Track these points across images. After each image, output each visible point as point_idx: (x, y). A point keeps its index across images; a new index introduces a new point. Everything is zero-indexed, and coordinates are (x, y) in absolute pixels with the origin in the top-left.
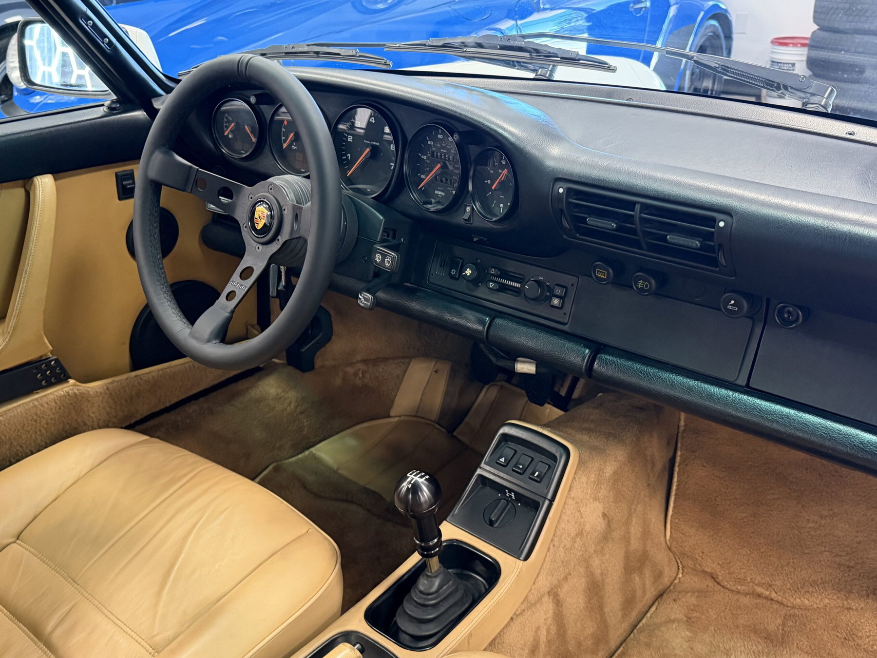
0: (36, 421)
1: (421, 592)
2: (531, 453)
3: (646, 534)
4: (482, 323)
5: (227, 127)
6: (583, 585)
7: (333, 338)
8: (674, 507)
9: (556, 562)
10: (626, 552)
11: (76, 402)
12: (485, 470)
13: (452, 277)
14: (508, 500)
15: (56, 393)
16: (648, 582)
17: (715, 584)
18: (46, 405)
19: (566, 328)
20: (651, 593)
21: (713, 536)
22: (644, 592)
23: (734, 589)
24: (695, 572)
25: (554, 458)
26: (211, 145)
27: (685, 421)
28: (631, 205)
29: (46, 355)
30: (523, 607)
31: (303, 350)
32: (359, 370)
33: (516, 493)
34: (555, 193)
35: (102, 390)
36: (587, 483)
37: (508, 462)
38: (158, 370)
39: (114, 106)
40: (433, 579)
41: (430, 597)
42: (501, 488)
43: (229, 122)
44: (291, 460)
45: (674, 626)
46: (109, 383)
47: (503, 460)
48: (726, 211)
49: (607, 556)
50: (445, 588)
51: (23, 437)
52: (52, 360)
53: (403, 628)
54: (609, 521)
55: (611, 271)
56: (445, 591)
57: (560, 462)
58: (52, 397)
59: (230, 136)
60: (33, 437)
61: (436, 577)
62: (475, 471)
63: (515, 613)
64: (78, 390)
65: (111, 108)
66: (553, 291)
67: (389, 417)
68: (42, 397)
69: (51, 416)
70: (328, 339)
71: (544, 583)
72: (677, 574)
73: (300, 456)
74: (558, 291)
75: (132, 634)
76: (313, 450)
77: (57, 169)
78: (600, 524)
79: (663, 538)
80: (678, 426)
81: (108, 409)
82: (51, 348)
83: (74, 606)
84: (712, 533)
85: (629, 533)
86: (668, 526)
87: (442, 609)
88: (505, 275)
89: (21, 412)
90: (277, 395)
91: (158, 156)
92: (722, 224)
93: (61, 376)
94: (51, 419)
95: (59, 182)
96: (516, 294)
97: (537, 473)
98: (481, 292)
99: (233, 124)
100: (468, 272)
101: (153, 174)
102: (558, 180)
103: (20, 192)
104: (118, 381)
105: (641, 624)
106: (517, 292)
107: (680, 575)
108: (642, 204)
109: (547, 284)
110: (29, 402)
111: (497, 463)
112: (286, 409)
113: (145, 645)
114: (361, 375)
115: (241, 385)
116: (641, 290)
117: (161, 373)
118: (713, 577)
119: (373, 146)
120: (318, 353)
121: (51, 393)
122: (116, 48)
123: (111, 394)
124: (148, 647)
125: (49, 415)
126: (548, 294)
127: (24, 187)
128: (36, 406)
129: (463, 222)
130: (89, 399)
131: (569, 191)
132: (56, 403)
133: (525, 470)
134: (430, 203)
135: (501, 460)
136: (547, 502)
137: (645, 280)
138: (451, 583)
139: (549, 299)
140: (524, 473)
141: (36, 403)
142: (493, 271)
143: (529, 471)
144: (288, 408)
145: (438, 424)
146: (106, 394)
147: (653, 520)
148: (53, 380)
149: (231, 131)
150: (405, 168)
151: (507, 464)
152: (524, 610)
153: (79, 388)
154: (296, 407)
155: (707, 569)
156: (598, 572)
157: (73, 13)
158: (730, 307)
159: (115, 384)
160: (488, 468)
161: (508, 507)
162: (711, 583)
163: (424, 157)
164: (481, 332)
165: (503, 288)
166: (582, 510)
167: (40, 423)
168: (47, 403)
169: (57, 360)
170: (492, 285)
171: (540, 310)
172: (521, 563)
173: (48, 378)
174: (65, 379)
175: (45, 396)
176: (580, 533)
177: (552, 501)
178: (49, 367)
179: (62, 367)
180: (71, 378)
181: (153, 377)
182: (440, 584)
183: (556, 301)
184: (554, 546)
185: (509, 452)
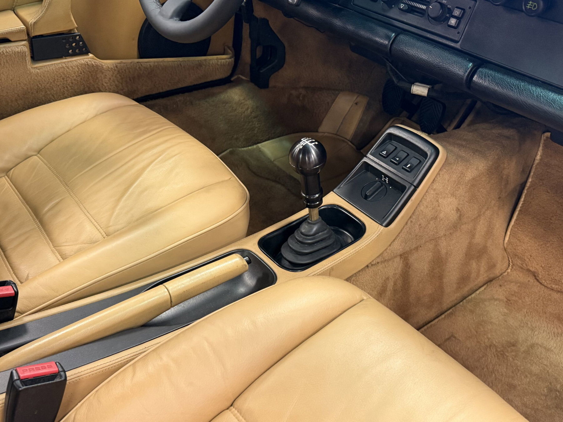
0: (63, 79)
1: (302, 233)
2: (408, 150)
3: (489, 233)
4: (388, 38)
6: (430, 258)
7: (285, 66)
8: (516, 220)
9: (411, 234)
10: (470, 243)
11: (93, 71)
12: (370, 159)
14: (382, 184)
15: (78, 61)
16: (482, 270)
17: (535, 280)
18: (71, 69)
19: (458, 46)
20: (483, 278)
21: (542, 245)
22: (478, 275)
23: (549, 286)
24: (521, 270)
25: (425, 155)
27: (541, 156)
29: (73, 30)
30: (379, 260)
31: (261, 71)
32: (300, 94)
33: (390, 178)
35: (112, 67)
36: (448, 181)
37: (388, 155)
38: (154, 62)
40: (312, 225)
41: (308, 237)
42: (379, 174)
44: (243, 149)
45: (496, 303)
46: (118, 63)
47: (385, 152)
49: (453, 242)
50: (320, 234)
51: (55, 89)
52: (77, 35)
53: (284, 256)
54: (460, 215)
56: (320, 236)
57: (430, 158)
58: (75, 63)
60: (62, 91)
61: (314, 224)
62: (362, 158)
63: (370, 263)
64: (95, 62)
66: (452, 12)
68: (68, 62)
69: (75, 78)
70: (280, 65)
71: (398, 247)
72: (507, 270)
73: (250, 148)
74: (457, 12)
75: (95, 223)
76: (259, 145)
78: (454, 216)
79: (501, 241)
80: (534, 160)
81: (117, 83)
82: (76, 26)
83: (62, 199)
84: (542, 243)
85: (475, 229)
86: (508, 233)
87: (316, 248)
89: (53, 69)
90: (239, 101)
93: (83, 50)
94: (75, 80)
96: (421, 15)
97: (409, 165)
98: (394, 14)
104: (124, 63)
105: (470, 297)
106: (422, 13)
107: (509, 271)
109: (449, 6)
110: (59, 63)
111: (380, 154)
112: (244, 112)
113: (102, 231)
114: (301, 99)
115: (215, 90)
117: (156, 64)
118: (535, 275)
120: (272, 76)
121: (75, 61)
123: (119, 71)
124: (103, 233)
125: (73, 77)
126: (448, 15)
128: (63, 67)
130: (103, 71)
132: (78, 68)
133: (400, 162)
135: (383, 152)
136: (413, 188)
137: (534, 1)
138: (326, 232)
139: (448, 19)
140: (399, 163)
141: (64, 65)
143: (403, 163)
144: (246, 112)
145: (351, 142)
146: (115, 70)
147: (498, 226)
148: (77, 51)
151: (387, 156)
152: (378, 263)
153: (95, 61)
154: (251, 113)
155: (531, 269)
156: (443, 251)
159: (122, 65)
160: (371, 157)
161: (382, 188)
162: (532, 280)
164: (385, 46)
165: (411, 10)
166: (440, 200)
167: (67, 81)
168: (72, 67)
169: (80, 35)
170: (402, 6)
171: (439, 29)
172: (382, 228)
173: (74, 49)
174: (86, 53)
175: (70, 61)
176: (435, 218)
177: (416, 187)
178: (75, 41)
179: (84, 43)
180: (90, 53)
181: (150, 66)
182: (316, 230)
183: (453, 22)
184: (412, 222)
185: (391, 148)
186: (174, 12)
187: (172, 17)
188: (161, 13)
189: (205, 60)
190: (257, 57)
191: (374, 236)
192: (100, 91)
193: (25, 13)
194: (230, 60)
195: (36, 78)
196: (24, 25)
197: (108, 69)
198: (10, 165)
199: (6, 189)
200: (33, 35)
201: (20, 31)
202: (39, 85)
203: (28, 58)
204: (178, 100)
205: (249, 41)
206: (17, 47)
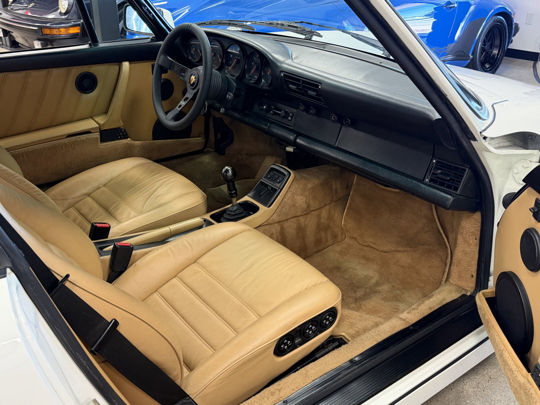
0: (115, 151)
2: (279, 174)
4: (266, 125)
5: (192, 50)
6: (295, 227)
7: (234, 142)
8: (347, 212)
9: (281, 212)
10: (318, 221)
11: (130, 147)
13: (261, 109)
14: (268, 190)
15: (123, 142)
16: (329, 238)
17: (357, 242)
18: (119, 146)
19: (292, 128)
20: (330, 242)
23: (362, 244)
24: (351, 238)
25: (285, 175)
26: (186, 56)
27: (357, 180)
28: (299, 80)
29: (121, 127)
30: (266, 223)
31: (221, 146)
32: (244, 157)
33: (271, 187)
34: (281, 76)
35: (140, 145)
36: (298, 187)
37: (270, 177)
38: (161, 142)
39: (153, 39)
40: (234, 207)
41: (232, 212)
42: (267, 186)
43: (193, 48)
46: (143, 143)
47: (269, 176)
48: (320, 82)
49: (308, 220)
51: (110, 156)
52: (123, 129)
54: (308, 206)
55: (304, 106)
56: (238, 212)
57: (287, 177)
58: (121, 143)
59: (193, 53)
60: (114, 157)
62: (260, 180)
63: (262, 224)
64: (131, 143)
65: (152, 39)
66: (289, 114)
67: (255, 178)
68: (118, 142)
69: (121, 150)
70: (232, 142)
73: (215, 188)
74: (291, 115)
76: (221, 187)
77: (131, 61)
78: (304, 206)
81: (142, 153)
82: (123, 124)
83: (119, 203)
84: (358, 223)
86: (343, 220)
88: (277, 109)
89: (110, 146)
90: (208, 162)
91: (162, 57)
92: (320, 87)
93: (126, 136)
94: (121, 151)
95: (131, 65)
97: (279, 181)
98: (269, 115)
99: (194, 49)
100: (265, 107)
101: (160, 63)
102: (282, 71)
103: (118, 67)
104: (145, 143)
105: (322, 251)
106: (279, 115)
107: (346, 239)
108: (302, 80)
109: (288, 112)
110: (114, 143)
111: (267, 177)
112: (211, 168)
114: (244, 160)
115: (195, 156)
116: (311, 113)
117: (162, 143)
118: (356, 240)
119: (238, 59)
120: (227, 148)
121: (121, 142)
122: (155, 17)
123: (143, 147)
126: (288, 116)
127: (119, 65)
128: (115, 145)
129: (260, 87)
130: (135, 146)
131: (284, 75)
132: (123, 145)
134: (252, 80)
136: (279, 190)
137: (312, 110)
138: (241, 210)
139: (288, 117)
140: (275, 180)
141: (116, 144)
142: (272, 107)
143: (276, 180)
144: (212, 168)
146: (141, 146)
148: (123, 137)
149: (194, 51)
150: (246, 67)
154: (215, 168)
155: (354, 236)
156: (303, 224)
157: (141, 4)
158: (332, 119)
160: (264, 179)
161: (268, 192)
163: (253, 64)
164: (266, 129)
165: (275, 114)
166: (295, 197)
167: (117, 152)
168: (120, 145)
169: (124, 129)
170: (271, 112)
171: (285, 121)
172: (266, 208)
173: (121, 136)
174: (127, 138)
175: (119, 142)
176: (294, 205)
177: (281, 190)
178: (122, 132)
179: (126, 133)
180: (129, 138)
181: (159, 144)
182: (236, 209)
183: (290, 118)
184: (281, 206)
185: (272, 174)
186: (172, 117)
187: (171, 120)
188: (166, 118)
189: (189, 140)
190: (218, 138)
191: (262, 211)
192: (132, 156)
193: (97, 119)
194: (203, 140)
195: (102, 150)
196: (98, 125)
197: (138, 146)
198: (90, 192)
199: (90, 202)
200: (102, 129)
201: (96, 128)
202: (103, 154)
203: (99, 141)
204: (173, 162)
205: (213, 130)
206: (95, 135)
